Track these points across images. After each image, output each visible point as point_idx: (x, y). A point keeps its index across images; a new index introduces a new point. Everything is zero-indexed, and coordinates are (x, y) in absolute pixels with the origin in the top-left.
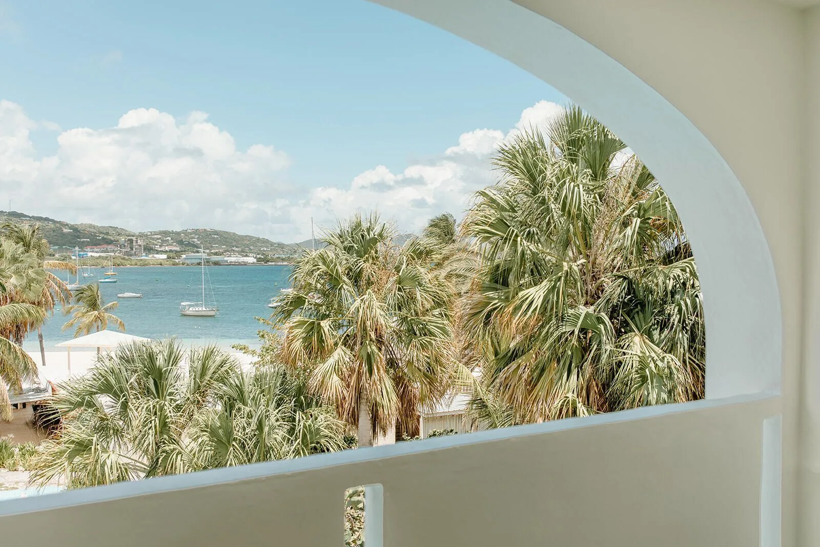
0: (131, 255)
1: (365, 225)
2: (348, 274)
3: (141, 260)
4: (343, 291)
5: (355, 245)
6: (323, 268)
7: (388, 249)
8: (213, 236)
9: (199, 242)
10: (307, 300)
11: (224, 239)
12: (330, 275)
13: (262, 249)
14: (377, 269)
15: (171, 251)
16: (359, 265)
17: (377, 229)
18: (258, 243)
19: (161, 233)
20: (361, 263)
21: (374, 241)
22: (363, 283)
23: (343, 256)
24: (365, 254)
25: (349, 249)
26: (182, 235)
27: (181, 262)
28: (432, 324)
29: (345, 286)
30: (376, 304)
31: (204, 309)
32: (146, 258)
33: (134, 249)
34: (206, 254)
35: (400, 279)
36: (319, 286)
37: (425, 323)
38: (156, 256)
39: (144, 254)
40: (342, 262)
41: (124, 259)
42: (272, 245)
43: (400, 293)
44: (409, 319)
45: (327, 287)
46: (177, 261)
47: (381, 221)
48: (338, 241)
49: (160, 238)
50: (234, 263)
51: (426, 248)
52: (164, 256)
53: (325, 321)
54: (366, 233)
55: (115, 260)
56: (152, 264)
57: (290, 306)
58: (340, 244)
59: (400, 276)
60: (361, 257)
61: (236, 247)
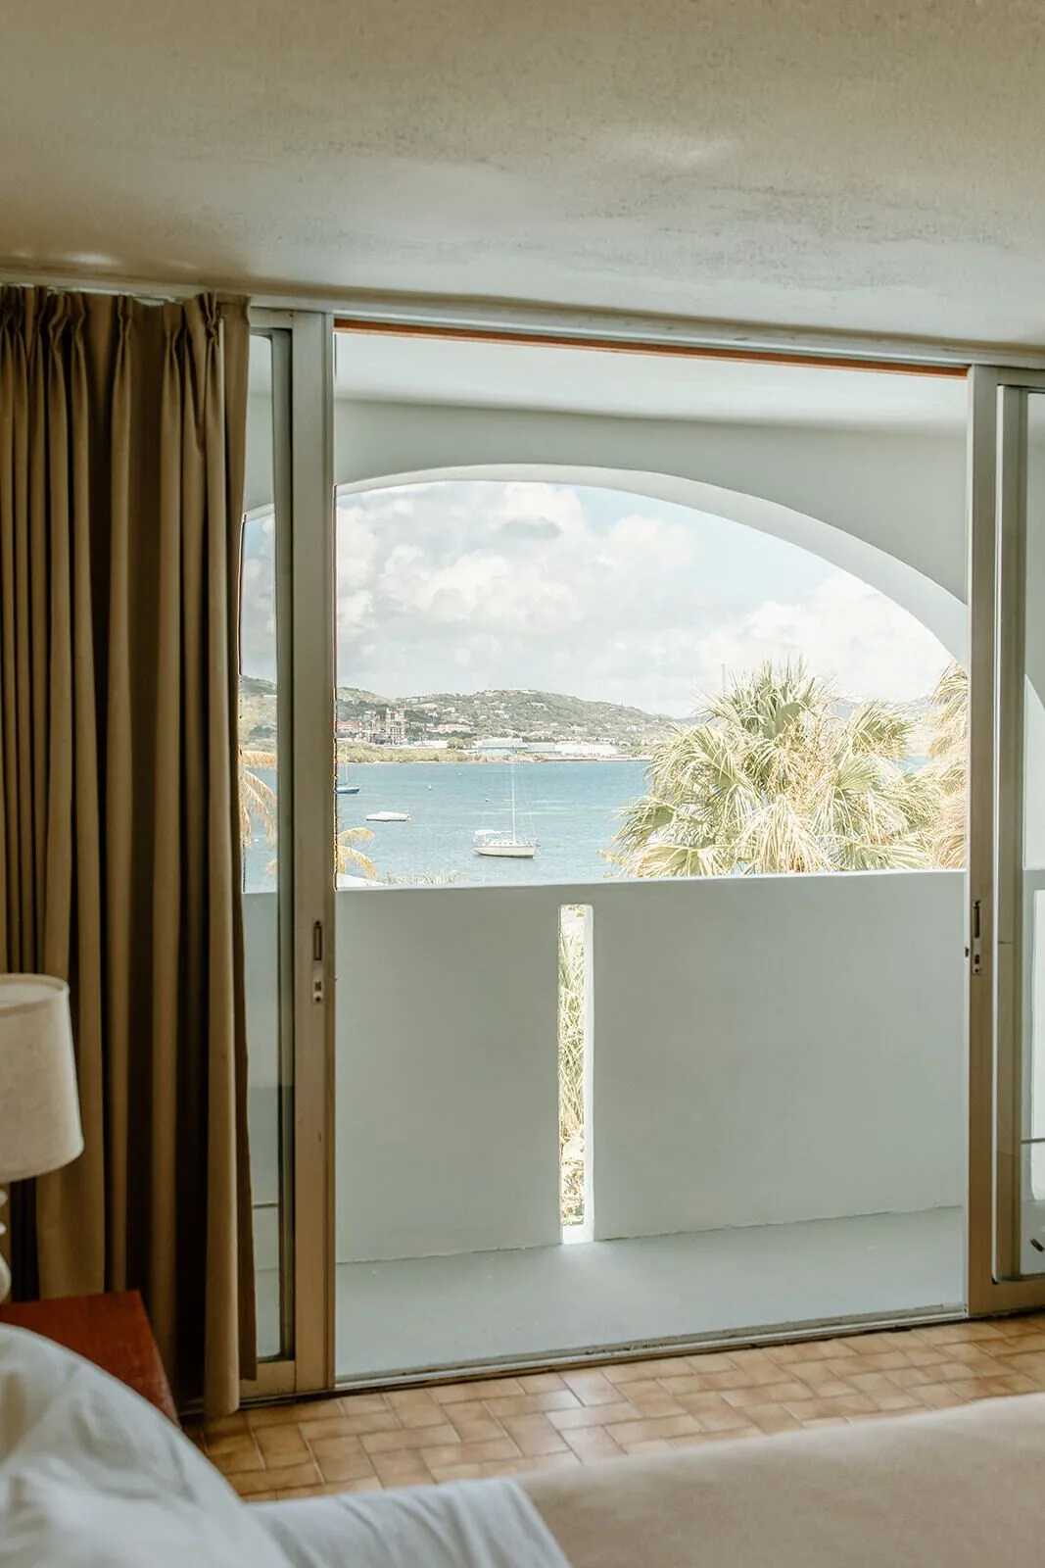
0: (382, 742)
1: (778, 682)
2: (748, 769)
3: (401, 751)
4: (737, 797)
5: (760, 718)
6: (704, 757)
7: (821, 723)
8: (533, 704)
9: (506, 717)
10: (675, 813)
11: (555, 710)
12: (715, 769)
13: (628, 729)
14: (799, 760)
15: (455, 734)
16: (767, 751)
17: (802, 688)
18: (619, 718)
19: (438, 699)
20: (770, 749)
21: (795, 709)
22: (771, 782)
23: (742, 736)
24: (778, 731)
25: (750, 725)
26: (475, 702)
27: (474, 755)
28: (900, 858)
29: (741, 789)
30: (793, 819)
31: (515, 844)
32: (411, 747)
33: (388, 730)
34: (521, 739)
35: (840, 776)
36: (697, 788)
37: (886, 855)
38: (427, 742)
39: (406, 740)
40: (736, 746)
41: (370, 749)
42: (647, 722)
43: (838, 801)
44: (857, 848)
45: (713, 791)
46: (466, 752)
47: (809, 674)
48: (731, 711)
49: (435, 709)
50: (573, 758)
51: (891, 721)
52: (443, 744)
53: (706, 850)
54: (780, 696)
55: (352, 751)
56: (420, 758)
57: (647, 822)
58: (735, 716)
59: (839, 772)
60: (771, 737)
61: (579, 725)
